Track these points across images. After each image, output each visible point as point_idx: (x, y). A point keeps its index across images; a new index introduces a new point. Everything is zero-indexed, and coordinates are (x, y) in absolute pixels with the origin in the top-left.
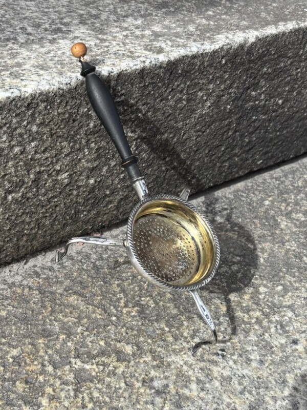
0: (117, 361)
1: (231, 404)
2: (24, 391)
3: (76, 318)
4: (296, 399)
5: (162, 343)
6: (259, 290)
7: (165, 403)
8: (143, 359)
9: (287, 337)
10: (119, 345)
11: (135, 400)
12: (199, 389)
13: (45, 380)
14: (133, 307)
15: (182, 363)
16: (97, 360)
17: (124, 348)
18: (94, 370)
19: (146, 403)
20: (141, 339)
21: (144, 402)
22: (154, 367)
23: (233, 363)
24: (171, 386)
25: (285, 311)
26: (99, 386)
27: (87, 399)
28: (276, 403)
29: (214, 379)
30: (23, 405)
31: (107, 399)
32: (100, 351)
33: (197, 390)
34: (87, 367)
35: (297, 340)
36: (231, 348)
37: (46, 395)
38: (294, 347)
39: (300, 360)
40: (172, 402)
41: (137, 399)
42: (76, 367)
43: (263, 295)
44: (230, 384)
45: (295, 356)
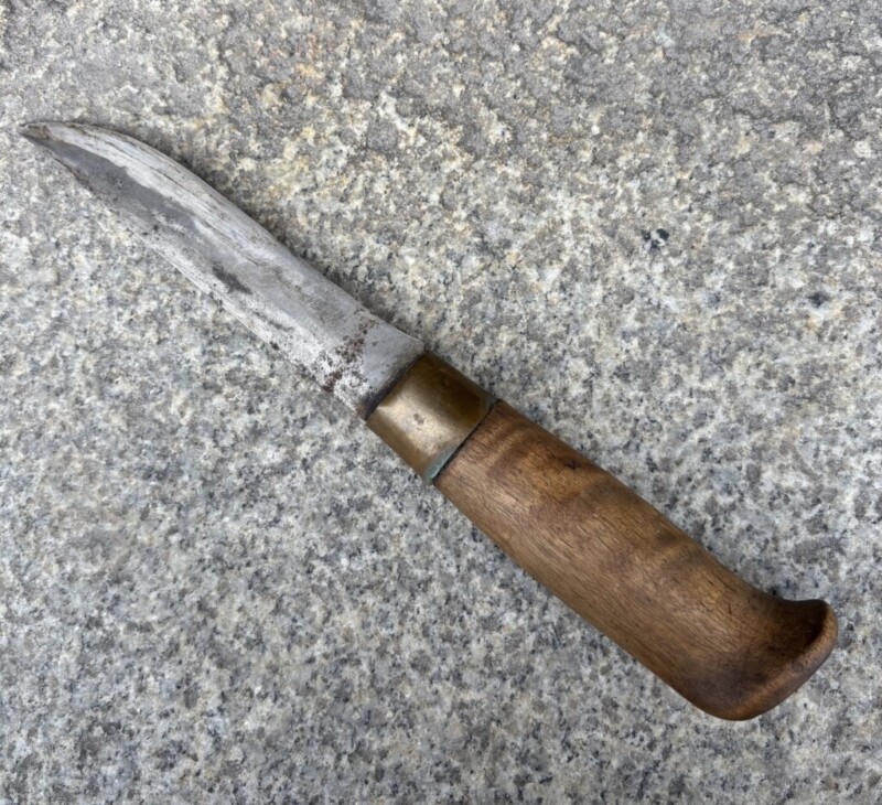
0: (458, 145)
1: (591, 343)
2: (269, 110)
3: (445, 9)
4: (715, 407)
5: (563, 153)
6: (854, 145)
7: (479, 274)
8: (505, 169)
9: (814, 280)
10: (483, 112)
11: (434, 238)
12: (558, 284)
13: (314, 108)
14: (569, 44)
15: (567, 215)
16: (425, 121)
17: (490, 123)
18: (407, 139)
19: (449, 254)
20: (533, 124)
21: (447, 250)
22: (512, 195)
23: (661, 270)
24: (515, 250)
25: (861, 224)
26: (395, 174)
27: (359, 188)
28: (671, 390)
29: (599, 281)
30: (252, 135)
31: (392, 208)
32: (442, 105)
33: (554, 282)
34: (401, 125)
35: (827, 298)
36: (683, 240)
37: (298, 139)
38: (809, 308)
39: (793, 341)
40: (493, 279)
41: (439, 238)
42: (382, 113)
43: (851, 163)
44: (621, 306)
45: (791, 327)
